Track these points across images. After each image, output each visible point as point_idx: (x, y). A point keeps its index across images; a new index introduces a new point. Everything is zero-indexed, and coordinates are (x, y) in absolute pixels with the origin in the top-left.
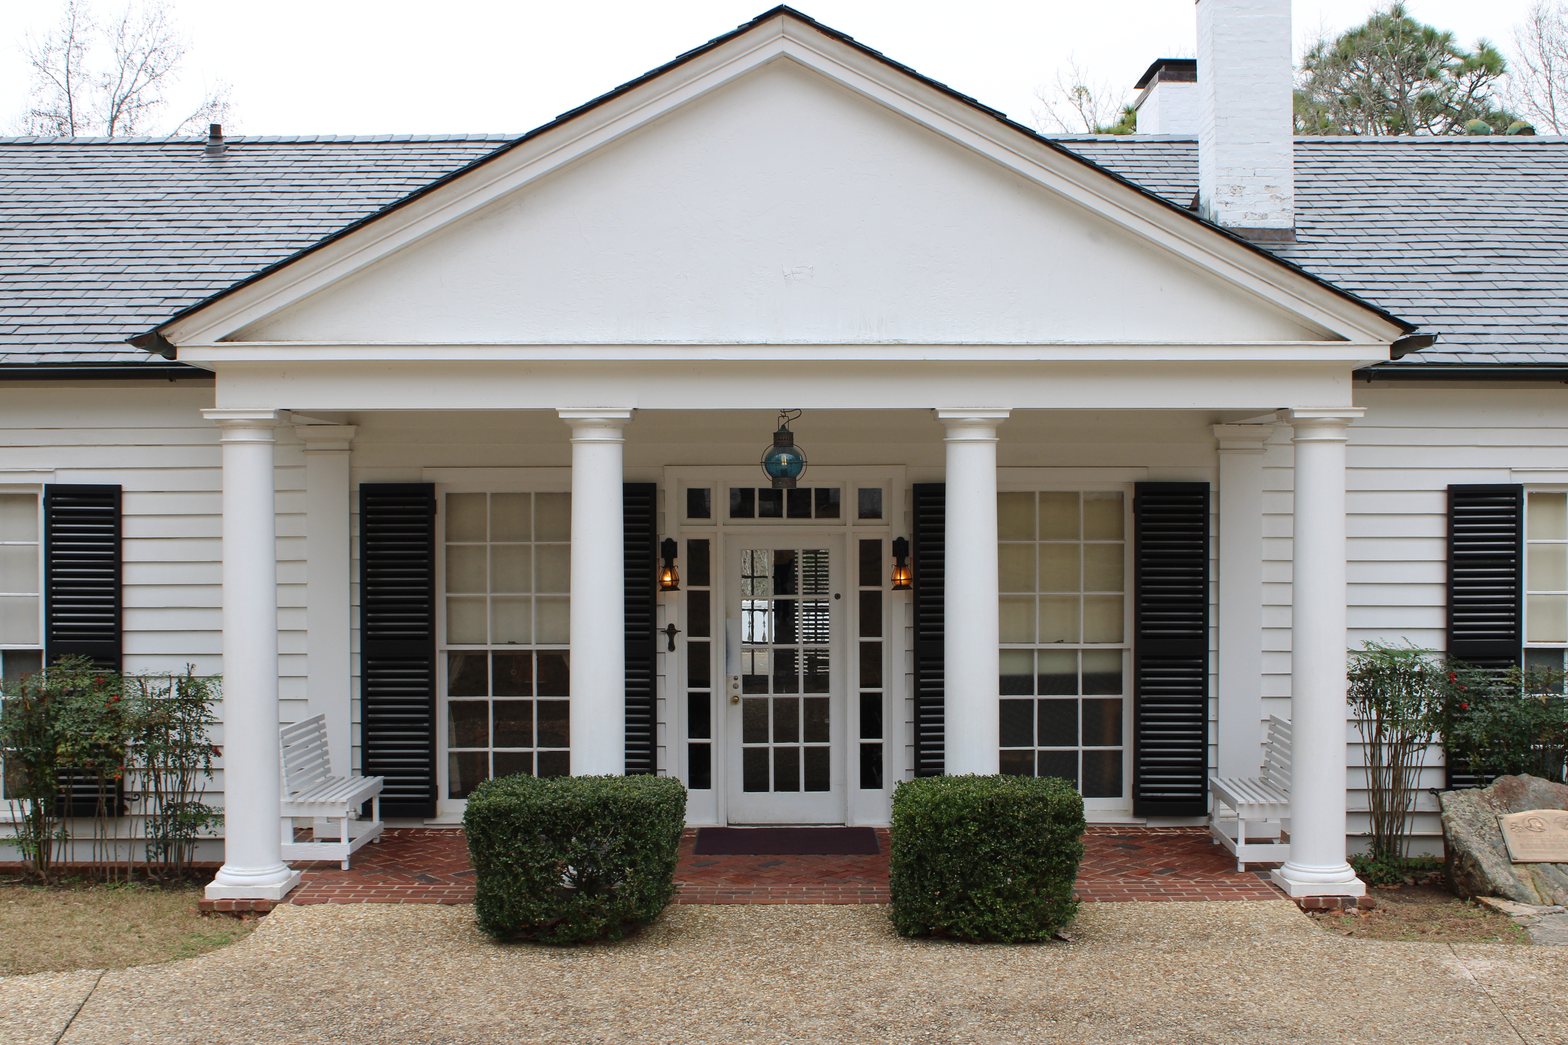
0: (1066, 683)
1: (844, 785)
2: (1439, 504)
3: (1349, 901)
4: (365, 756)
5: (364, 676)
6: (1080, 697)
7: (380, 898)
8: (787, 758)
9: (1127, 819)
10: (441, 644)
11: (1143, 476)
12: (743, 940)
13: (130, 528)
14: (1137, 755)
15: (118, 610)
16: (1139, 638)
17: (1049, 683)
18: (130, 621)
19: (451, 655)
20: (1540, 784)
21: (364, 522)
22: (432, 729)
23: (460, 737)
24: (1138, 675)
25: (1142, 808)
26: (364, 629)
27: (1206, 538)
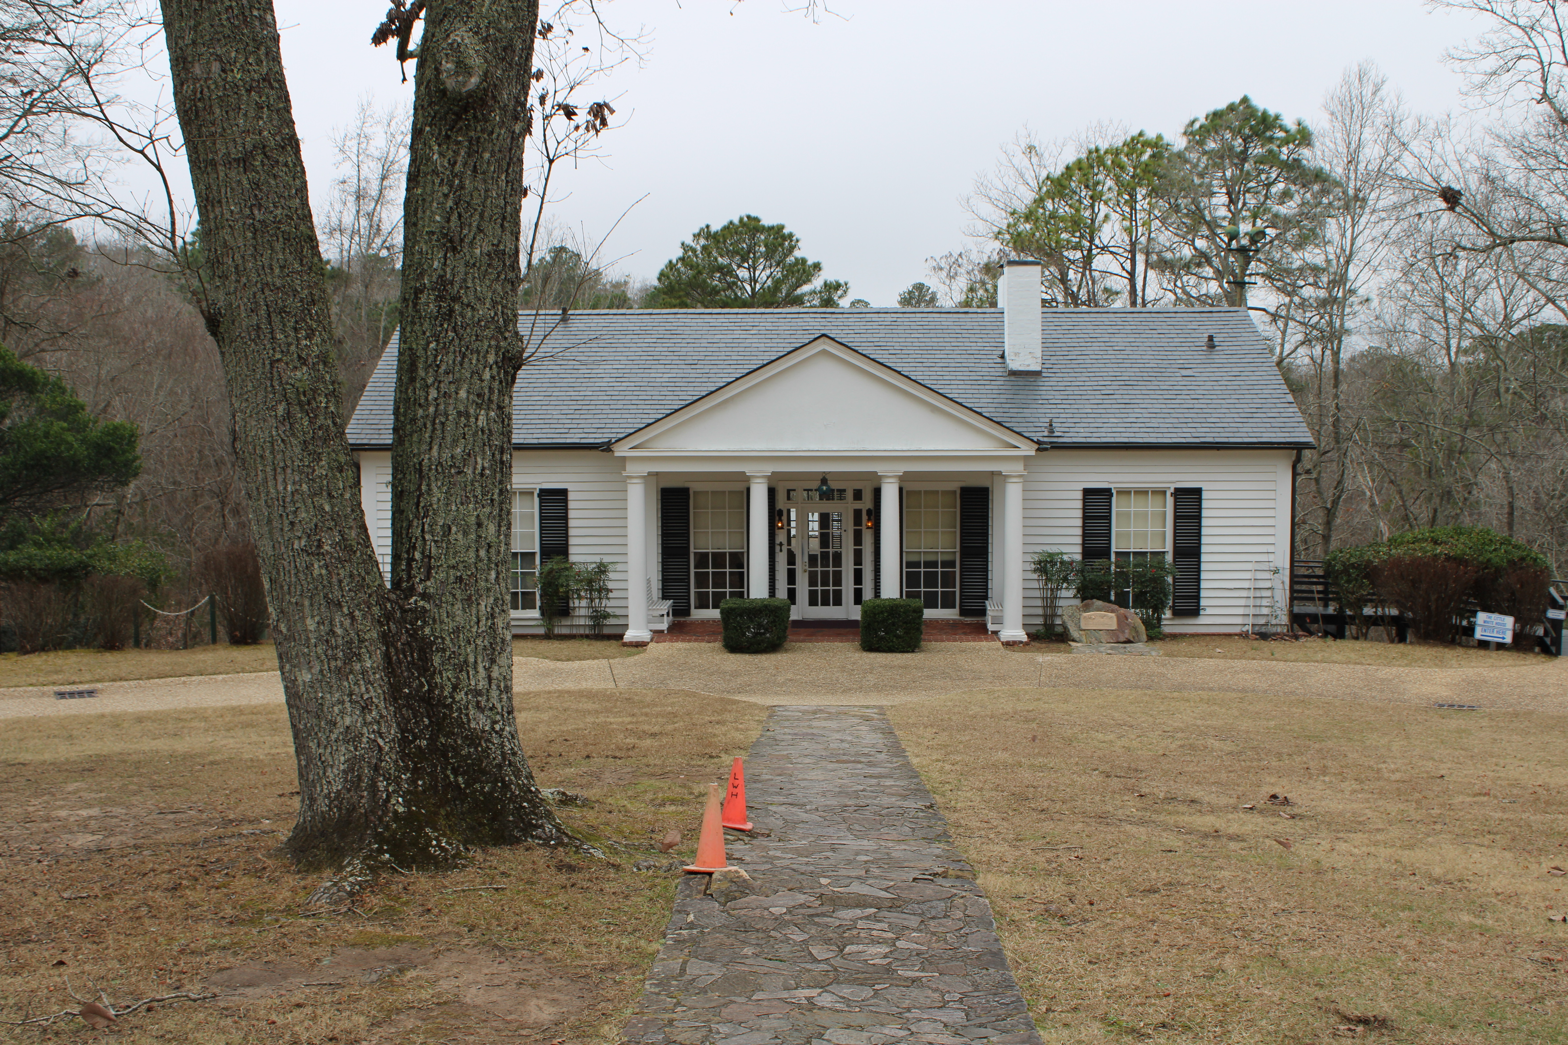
0: (934, 564)
1: (847, 603)
2: (1080, 495)
3: (1021, 642)
4: (663, 593)
5: (663, 562)
6: (940, 570)
7: (683, 641)
8: (825, 593)
9: (957, 617)
10: (692, 550)
11: (964, 484)
12: (811, 651)
13: (571, 505)
14: (961, 592)
15: (567, 536)
16: (962, 547)
17: (928, 564)
18: (572, 541)
19: (695, 553)
20: (1098, 603)
21: (662, 503)
22: (689, 582)
23: (698, 586)
24: (961, 561)
25: (963, 613)
26: (663, 544)
27: (988, 508)
